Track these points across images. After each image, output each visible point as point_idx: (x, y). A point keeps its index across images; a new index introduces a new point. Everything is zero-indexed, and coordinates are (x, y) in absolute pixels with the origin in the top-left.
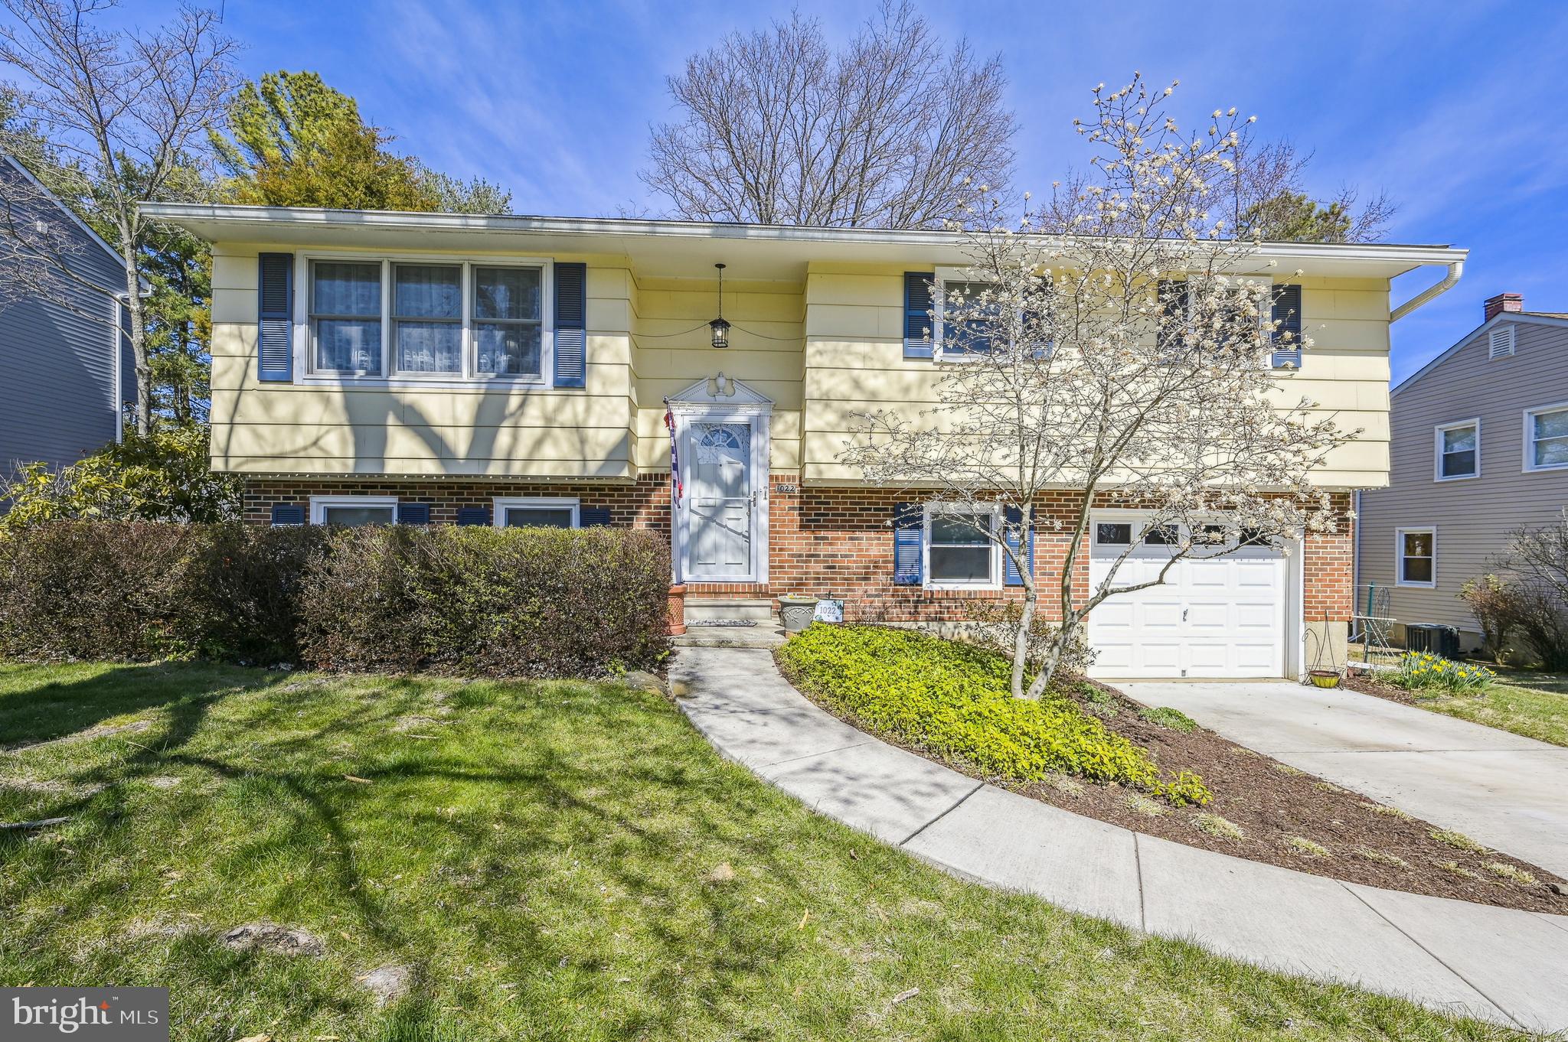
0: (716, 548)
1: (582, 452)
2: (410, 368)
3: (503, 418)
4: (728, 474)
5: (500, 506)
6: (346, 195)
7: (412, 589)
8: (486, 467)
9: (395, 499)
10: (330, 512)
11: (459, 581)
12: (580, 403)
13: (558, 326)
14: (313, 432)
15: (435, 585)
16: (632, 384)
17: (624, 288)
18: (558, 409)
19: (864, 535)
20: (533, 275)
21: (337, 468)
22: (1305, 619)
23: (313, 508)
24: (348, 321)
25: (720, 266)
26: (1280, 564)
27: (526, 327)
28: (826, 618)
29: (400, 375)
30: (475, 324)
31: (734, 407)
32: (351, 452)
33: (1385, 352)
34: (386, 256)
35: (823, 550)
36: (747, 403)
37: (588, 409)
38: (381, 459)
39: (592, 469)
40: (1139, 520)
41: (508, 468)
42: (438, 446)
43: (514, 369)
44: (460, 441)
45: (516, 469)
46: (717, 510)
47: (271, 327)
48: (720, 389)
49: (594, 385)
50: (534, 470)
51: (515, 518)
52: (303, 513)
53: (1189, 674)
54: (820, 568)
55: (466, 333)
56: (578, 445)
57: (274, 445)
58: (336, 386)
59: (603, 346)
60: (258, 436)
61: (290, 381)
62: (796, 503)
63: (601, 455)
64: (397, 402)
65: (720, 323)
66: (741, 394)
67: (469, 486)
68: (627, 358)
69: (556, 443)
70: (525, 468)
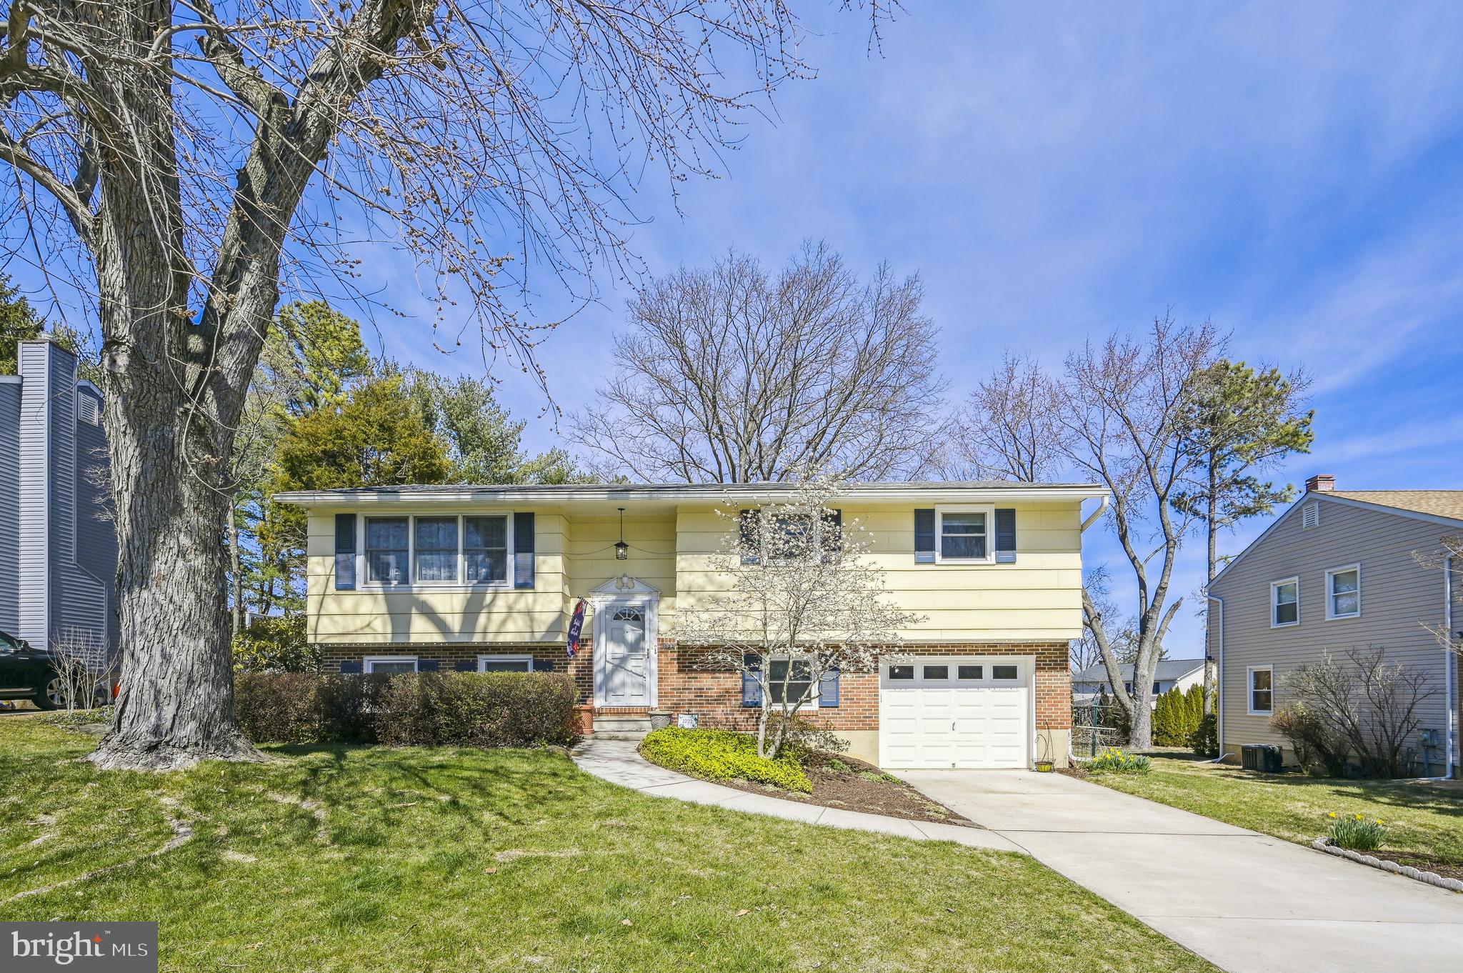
0: (624, 684)
1: (532, 627)
2: (425, 579)
3: (483, 608)
4: (631, 637)
5: (482, 661)
6: (365, 433)
7: (436, 703)
8: (472, 638)
9: (416, 657)
10: (375, 666)
11: (460, 699)
12: (529, 598)
13: (518, 550)
14: (367, 619)
15: (448, 701)
16: (565, 583)
17: (559, 526)
18: (515, 602)
19: (722, 675)
20: (503, 519)
21: (380, 639)
22: (1037, 728)
23: (365, 663)
24: (387, 552)
25: (621, 509)
26: (1024, 691)
27: (498, 552)
28: (686, 726)
29: (419, 583)
30: (465, 552)
31: (631, 595)
32: (389, 630)
33: (1078, 550)
34: (411, 514)
35: (694, 684)
36: (641, 593)
37: (535, 601)
38: (408, 633)
39: (538, 637)
40: (919, 663)
41: (484, 638)
42: (442, 626)
43: (491, 577)
44: (455, 623)
45: (490, 638)
46: (624, 659)
47: (342, 557)
48: (624, 585)
49: (539, 586)
50: (502, 639)
51: (491, 667)
52: (359, 667)
53: (957, 766)
54: (692, 696)
55: (460, 557)
56: (529, 623)
57: (344, 627)
58: (380, 591)
59: (544, 562)
60: (335, 623)
61: (354, 589)
62: (675, 655)
63: (544, 628)
64: (417, 600)
65: (621, 545)
66: (638, 587)
67: (462, 649)
68: (560, 568)
69: (515, 622)
70: (495, 637)
